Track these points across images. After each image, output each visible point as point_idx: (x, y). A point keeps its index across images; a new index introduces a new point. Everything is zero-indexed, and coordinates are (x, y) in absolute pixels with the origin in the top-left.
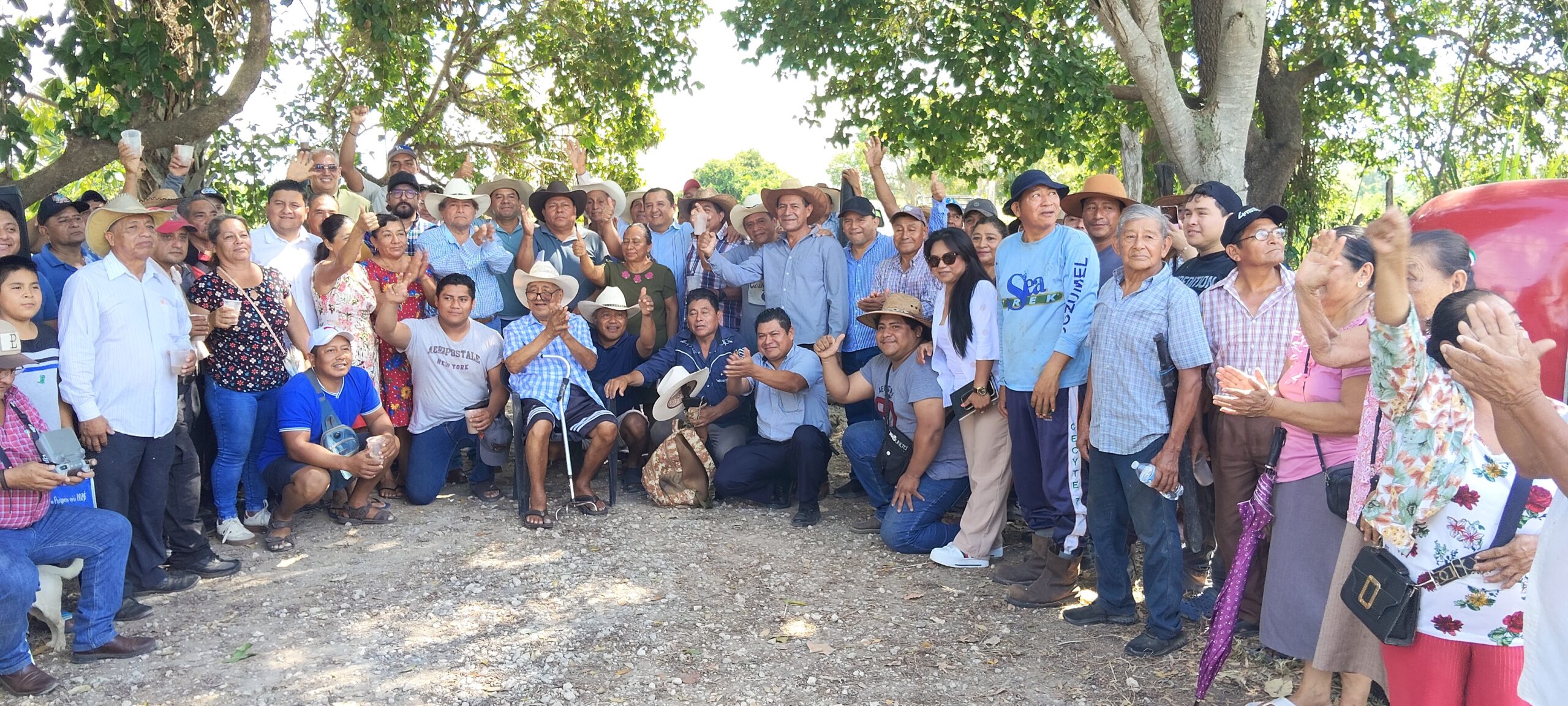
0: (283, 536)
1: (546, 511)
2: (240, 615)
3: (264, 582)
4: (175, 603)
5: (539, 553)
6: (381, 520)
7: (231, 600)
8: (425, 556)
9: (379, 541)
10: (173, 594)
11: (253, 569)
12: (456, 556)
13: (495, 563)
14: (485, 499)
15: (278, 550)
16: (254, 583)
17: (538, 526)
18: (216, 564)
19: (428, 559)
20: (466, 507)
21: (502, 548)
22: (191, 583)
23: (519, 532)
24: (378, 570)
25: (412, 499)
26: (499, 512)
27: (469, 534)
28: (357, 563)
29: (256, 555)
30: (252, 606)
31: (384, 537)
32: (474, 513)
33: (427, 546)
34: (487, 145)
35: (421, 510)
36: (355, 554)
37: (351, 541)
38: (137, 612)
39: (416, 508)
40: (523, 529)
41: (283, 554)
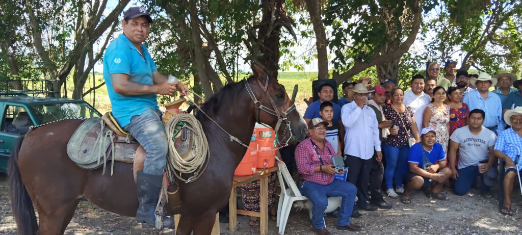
0: (407, 198)
1: (510, 208)
2: (389, 225)
3: (399, 214)
4: (370, 215)
5: (505, 226)
6: (443, 199)
7: (387, 218)
8: (458, 217)
9: (442, 207)
10: (370, 212)
11: (396, 208)
12: (470, 220)
13: (486, 226)
14: (485, 198)
15: (405, 203)
16: (396, 214)
17: (506, 214)
18: (384, 204)
19: (459, 219)
20: (477, 199)
21: (490, 221)
22: (376, 209)
23: (498, 215)
24: (439, 219)
25: (456, 193)
26: (491, 204)
27: (476, 211)
28: (432, 214)
29: (398, 203)
30: (394, 222)
31: (443, 206)
32: (480, 203)
33: (459, 213)
34: (502, 56)
35: (459, 197)
36: (432, 210)
37: (431, 205)
38: (358, 216)
39: (457, 196)
40: (500, 214)
41: (406, 205)
